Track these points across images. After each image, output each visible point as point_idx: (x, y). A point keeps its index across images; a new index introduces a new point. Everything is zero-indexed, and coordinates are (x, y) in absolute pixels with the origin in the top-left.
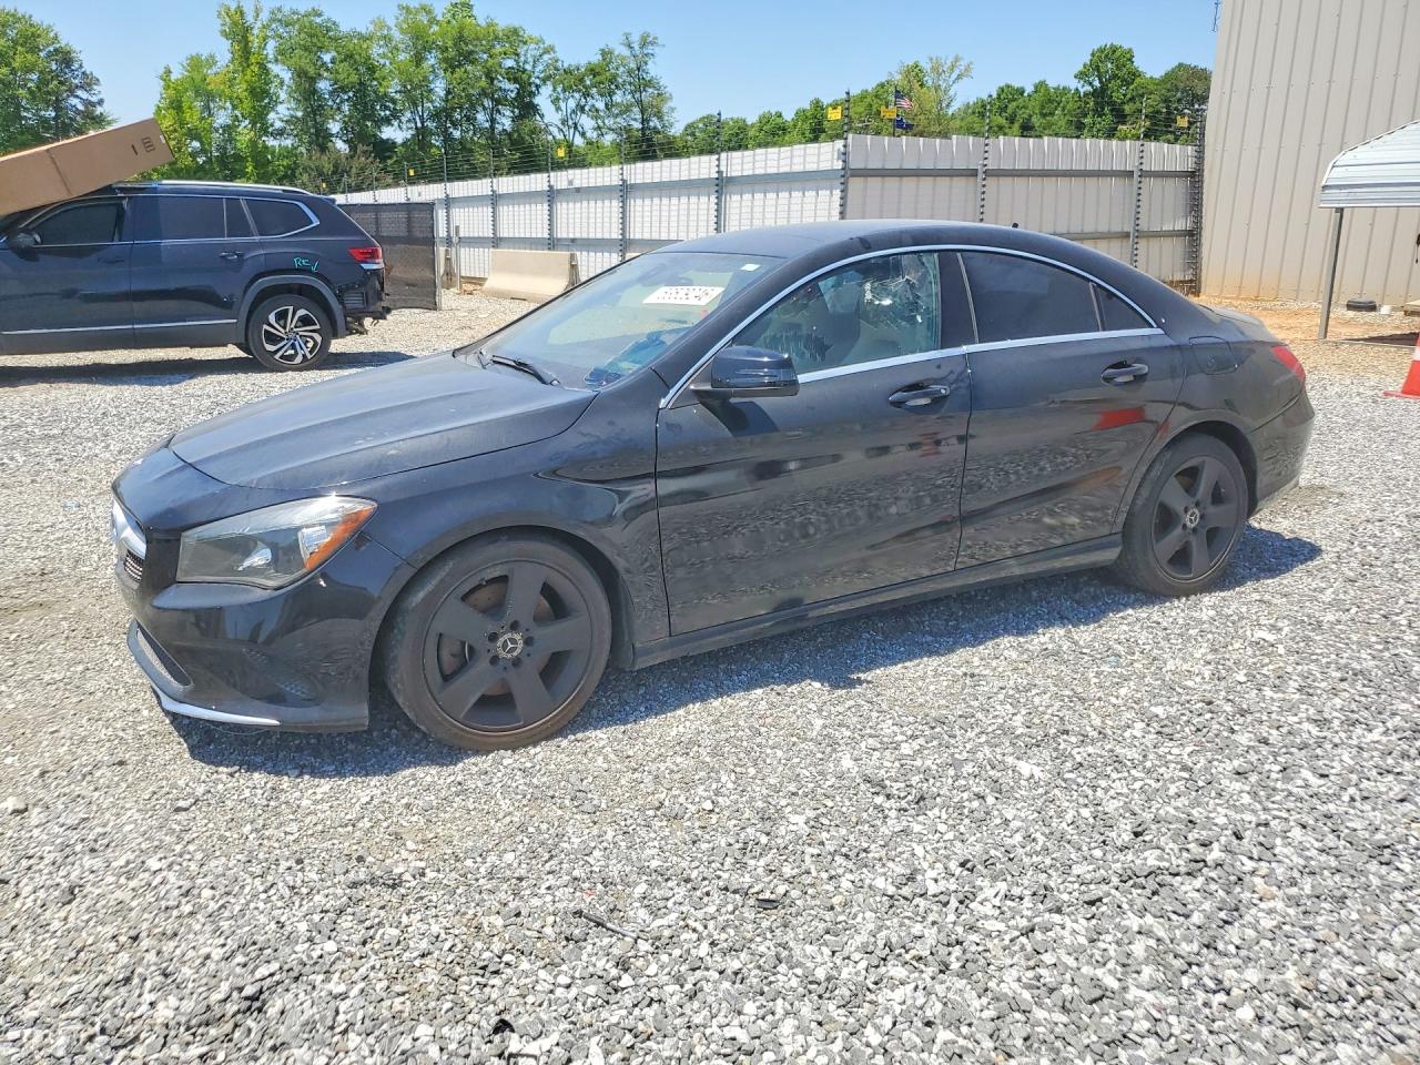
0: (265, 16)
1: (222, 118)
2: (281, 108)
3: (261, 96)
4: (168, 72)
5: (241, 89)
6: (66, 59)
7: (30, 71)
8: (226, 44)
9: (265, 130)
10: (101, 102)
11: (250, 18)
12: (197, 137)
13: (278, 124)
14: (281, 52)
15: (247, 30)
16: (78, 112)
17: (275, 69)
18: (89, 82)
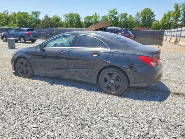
0: (181, 5)
1: (172, 19)
2: (181, 18)
3: (178, 16)
4: (165, 13)
5: (175, 15)
6: (152, 13)
7: (148, 15)
8: (174, 9)
9: (178, 21)
10: (155, 18)
11: (179, 5)
12: (167, 22)
13: (180, 20)
14: (183, 9)
15: (178, 7)
16: (152, 20)
17: (181, 12)
18: (154, 16)
